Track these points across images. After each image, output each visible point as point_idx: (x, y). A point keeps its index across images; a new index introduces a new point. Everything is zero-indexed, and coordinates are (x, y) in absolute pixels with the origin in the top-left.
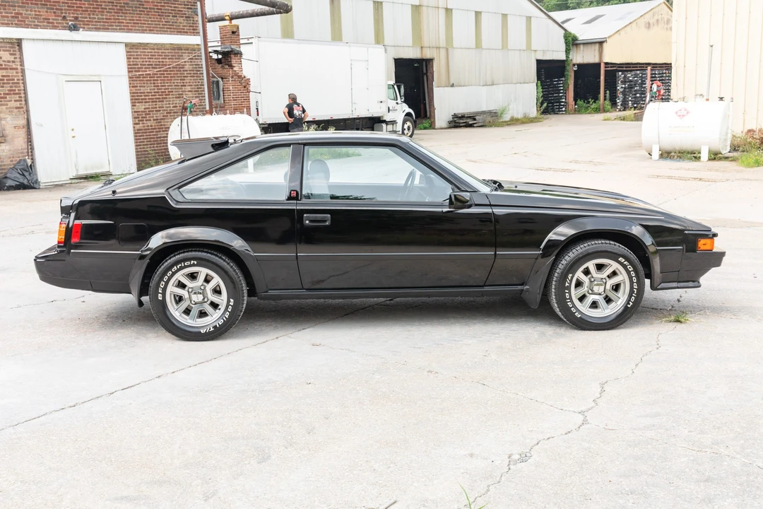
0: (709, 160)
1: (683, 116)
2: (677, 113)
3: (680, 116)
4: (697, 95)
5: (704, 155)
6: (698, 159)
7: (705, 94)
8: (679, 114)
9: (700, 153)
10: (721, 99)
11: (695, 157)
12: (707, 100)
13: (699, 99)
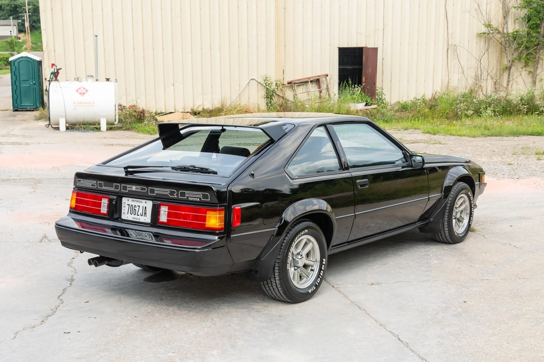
0: (107, 130)
1: (84, 93)
2: (77, 91)
3: (81, 93)
4: (88, 76)
5: (104, 126)
6: (98, 129)
7: (94, 76)
8: (79, 91)
9: (99, 124)
10: (108, 80)
11: (97, 128)
12: (97, 80)
13: (90, 80)
